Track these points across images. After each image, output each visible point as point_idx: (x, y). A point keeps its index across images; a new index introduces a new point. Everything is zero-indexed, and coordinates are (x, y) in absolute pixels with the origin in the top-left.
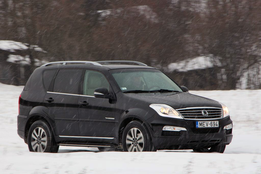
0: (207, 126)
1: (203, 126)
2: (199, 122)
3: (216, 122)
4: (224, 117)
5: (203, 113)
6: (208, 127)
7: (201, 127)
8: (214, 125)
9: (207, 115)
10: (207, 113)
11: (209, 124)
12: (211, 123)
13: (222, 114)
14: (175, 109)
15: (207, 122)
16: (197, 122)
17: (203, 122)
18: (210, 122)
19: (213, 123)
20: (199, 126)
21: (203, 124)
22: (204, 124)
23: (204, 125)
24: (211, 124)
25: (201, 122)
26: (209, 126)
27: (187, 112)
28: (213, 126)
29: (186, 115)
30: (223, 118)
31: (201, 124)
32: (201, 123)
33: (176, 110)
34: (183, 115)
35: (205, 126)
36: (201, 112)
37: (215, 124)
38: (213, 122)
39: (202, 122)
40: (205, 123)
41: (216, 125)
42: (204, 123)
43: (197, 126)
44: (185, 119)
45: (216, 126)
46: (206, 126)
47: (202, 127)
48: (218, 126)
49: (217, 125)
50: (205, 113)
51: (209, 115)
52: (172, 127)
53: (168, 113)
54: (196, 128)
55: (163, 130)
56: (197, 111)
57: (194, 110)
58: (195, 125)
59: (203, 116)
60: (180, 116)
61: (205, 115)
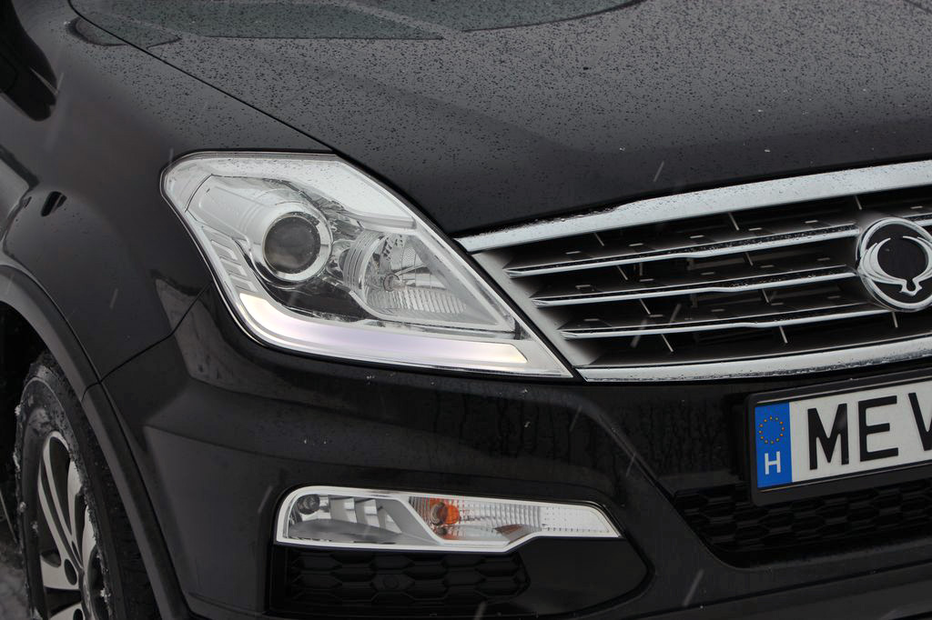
1: (866, 456)
2: (798, 412)
5: (869, 265)
7: (829, 468)
14: (452, 235)
16: (762, 418)
17: (863, 406)
21: (865, 430)
22: (885, 428)
23: (876, 442)
25: (826, 408)
27: (633, 276)
32: (828, 425)
33: (469, 243)
34: (570, 317)
35: (894, 452)
36: (844, 252)
39: (852, 400)
40: (898, 416)
42: (874, 416)
43: (769, 464)
44: (593, 373)
46: (912, 452)
47: (856, 465)
50: (902, 256)
52: (402, 497)
53: (360, 298)
54: (759, 501)
55: (281, 538)
56: (793, 236)
57: (744, 231)
58: (740, 455)
59: (873, 302)
60: (518, 334)
61: (893, 290)
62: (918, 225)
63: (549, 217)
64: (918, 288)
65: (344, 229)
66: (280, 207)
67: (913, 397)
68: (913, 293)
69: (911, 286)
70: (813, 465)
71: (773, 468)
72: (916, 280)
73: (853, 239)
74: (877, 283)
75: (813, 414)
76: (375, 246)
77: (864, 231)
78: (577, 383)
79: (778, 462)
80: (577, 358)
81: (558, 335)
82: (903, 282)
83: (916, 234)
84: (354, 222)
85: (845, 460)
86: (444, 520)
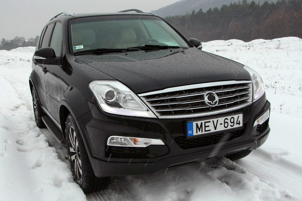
0: (215, 128)
1: (205, 131)
2: (194, 124)
3: (236, 117)
4: (254, 101)
5: (206, 99)
6: (217, 132)
7: (200, 133)
8: (232, 124)
9: (216, 103)
10: (217, 98)
11: (221, 124)
12: (226, 120)
13: (251, 95)
14: (137, 93)
15: (215, 120)
16: (188, 125)
17: (205, 123)
18: (221, 120)
19: (229, 121)
20: (195, 133)
21: (205, 127)
22: (209, 126)
23: (207, 129)
24: (225, 123)
25: (199, 123)
26: (220, 128)
27: (167, 101)
28: (229, 127)
29: (166, 107)
30: (253, 104)
31: (198, 128)
32: (199, 126)
33: (140, 95)
34: (156, 108)
35: (210, 130)
36: (202, 97)
37: (234, 122)
38: (229, 117)
39: (203, 122)
40: (211, 125)
41: (237, 124)
42: (207, 124)
43: (190, 132)
44: (160, 117)
45: (236, 126)
46: (213, 130)
47: (204, 132)
48: (241, 125)
49: (239, 123)
50: (211, 98)
51: (220, 101)
52: (128, 138)
53: (121, 104)
54: (188, 139)
55: (108, 144)
56: (194, 94)
57: (186, 93)
58: (185, 131)
59: (207, 105)
60: (148, 110)
61: (210, 103)
62: (214, 93)
63: (153, 91)
64: (214, 103)
65: (119, 93)
66: (108, 89)
67: (213, 121)
68: (213, 104)
69: (213, 103)
70: (197, 133)
71: (190, 133)
72: (214, 102)
73: (203, 95)
74: (207, 102)
75: (197, 124)
76: (124, 96)
77: (205, 94)
78: (158, 119)
79: (191, 132)
80: (158, 114)
81: (154, 111)
82: (212, 102)
83: (214, 94)
84: (120, 92)
85: (202, 132)
86: (135, 142)
